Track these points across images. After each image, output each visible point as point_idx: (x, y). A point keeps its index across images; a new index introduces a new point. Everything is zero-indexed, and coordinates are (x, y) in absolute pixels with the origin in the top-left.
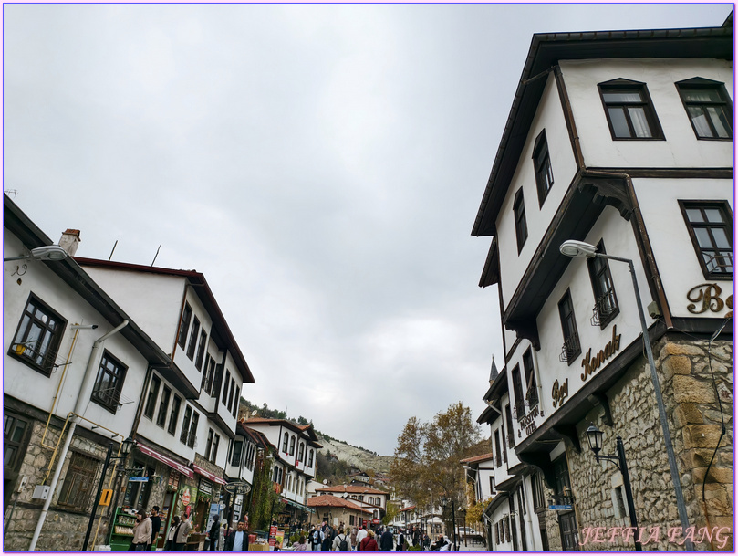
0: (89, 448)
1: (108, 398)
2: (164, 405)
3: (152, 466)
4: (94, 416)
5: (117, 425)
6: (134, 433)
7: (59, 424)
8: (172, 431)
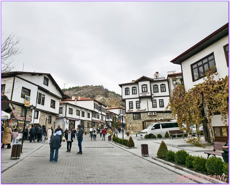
0: (88, 122)
1: (89, 117)
2: (94, 115)
3: (95, 122)
4: (88, 119)
5: (90, 119)
6: (92, 120)
7: (86, 121)
8: (96, 118)
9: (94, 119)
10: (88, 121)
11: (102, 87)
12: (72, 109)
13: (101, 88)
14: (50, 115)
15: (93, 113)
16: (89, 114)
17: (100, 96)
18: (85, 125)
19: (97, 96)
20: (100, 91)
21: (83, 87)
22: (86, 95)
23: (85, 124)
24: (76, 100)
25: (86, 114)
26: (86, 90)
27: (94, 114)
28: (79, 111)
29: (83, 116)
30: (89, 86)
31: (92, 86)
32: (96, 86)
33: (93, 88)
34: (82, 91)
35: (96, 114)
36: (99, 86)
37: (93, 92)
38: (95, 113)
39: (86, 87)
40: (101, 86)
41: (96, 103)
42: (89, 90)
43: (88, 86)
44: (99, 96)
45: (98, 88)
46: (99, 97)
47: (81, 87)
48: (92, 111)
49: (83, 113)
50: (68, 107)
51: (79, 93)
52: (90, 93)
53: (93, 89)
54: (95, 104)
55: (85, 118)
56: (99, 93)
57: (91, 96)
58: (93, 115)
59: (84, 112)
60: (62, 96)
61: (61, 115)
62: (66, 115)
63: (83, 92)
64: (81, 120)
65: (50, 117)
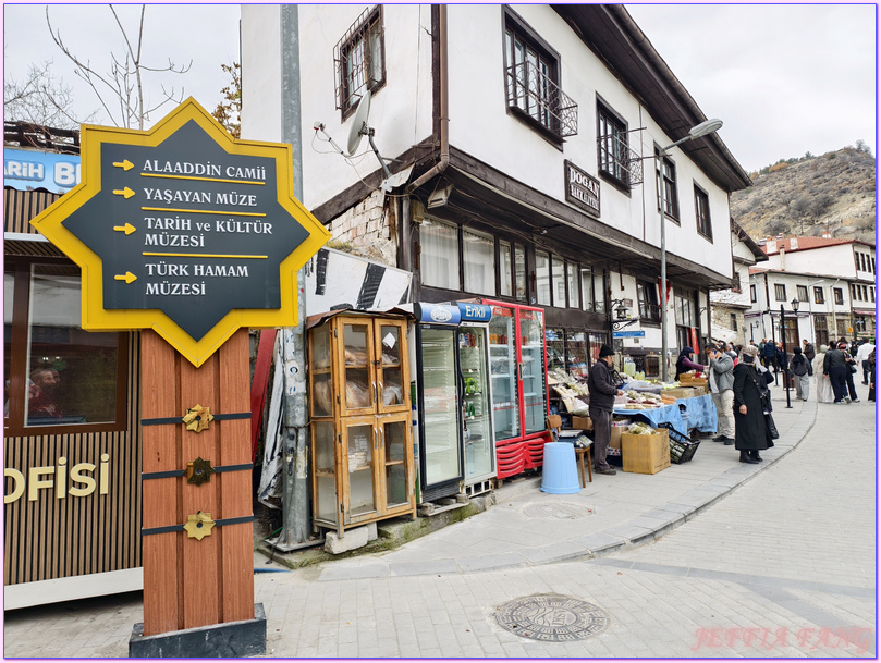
9: (858, 304)
10: (837, 314)
11: (859, 150)
12: (784, 286)
13: (858, 161)
14: (733, 312)
15: (853, 286)
16: (839, 292)
17: (858, 197)
18: (829, 329)
19: (844, 198)
20: (854, 176)
21: (766, 171)
22: (787, 203)
23: (829, 325)
24: (782, 251)
25: (829, 295)
26: (782, 183)
27: (859, 287)
28: (805, 287)
29: (821, 301)
30: (796, 160)
31: (808, 156)
32: (832, 156)
33: (815, 167)
34: (766, 190)
35: (865, 288)
36: (848, 151)
37: (820, 186)
38: (861, 285)
39: (783, 168)
40: (855, 146)
41: (860, 250)
42: (800, 179)
43: (791, 162)
44: (849, 196)
45: (843, 163)
46: (854, 201)
47: (755, 174)
48: (850, 282)
49: (819, 292)
50: (772, 281)
51: (756, 202)
52: (805, 193)
53: (819, 173)
54: (857, 253)
55: (829, 306)
56: (850, 182)
57: (814, 204)
58: (854, 291)
59: (821, 288)
60: (756, 256)
61: (756, 308)
62: (768, 305)
63: (769, 194)
64: (815, 314)
65: (733, 316)
